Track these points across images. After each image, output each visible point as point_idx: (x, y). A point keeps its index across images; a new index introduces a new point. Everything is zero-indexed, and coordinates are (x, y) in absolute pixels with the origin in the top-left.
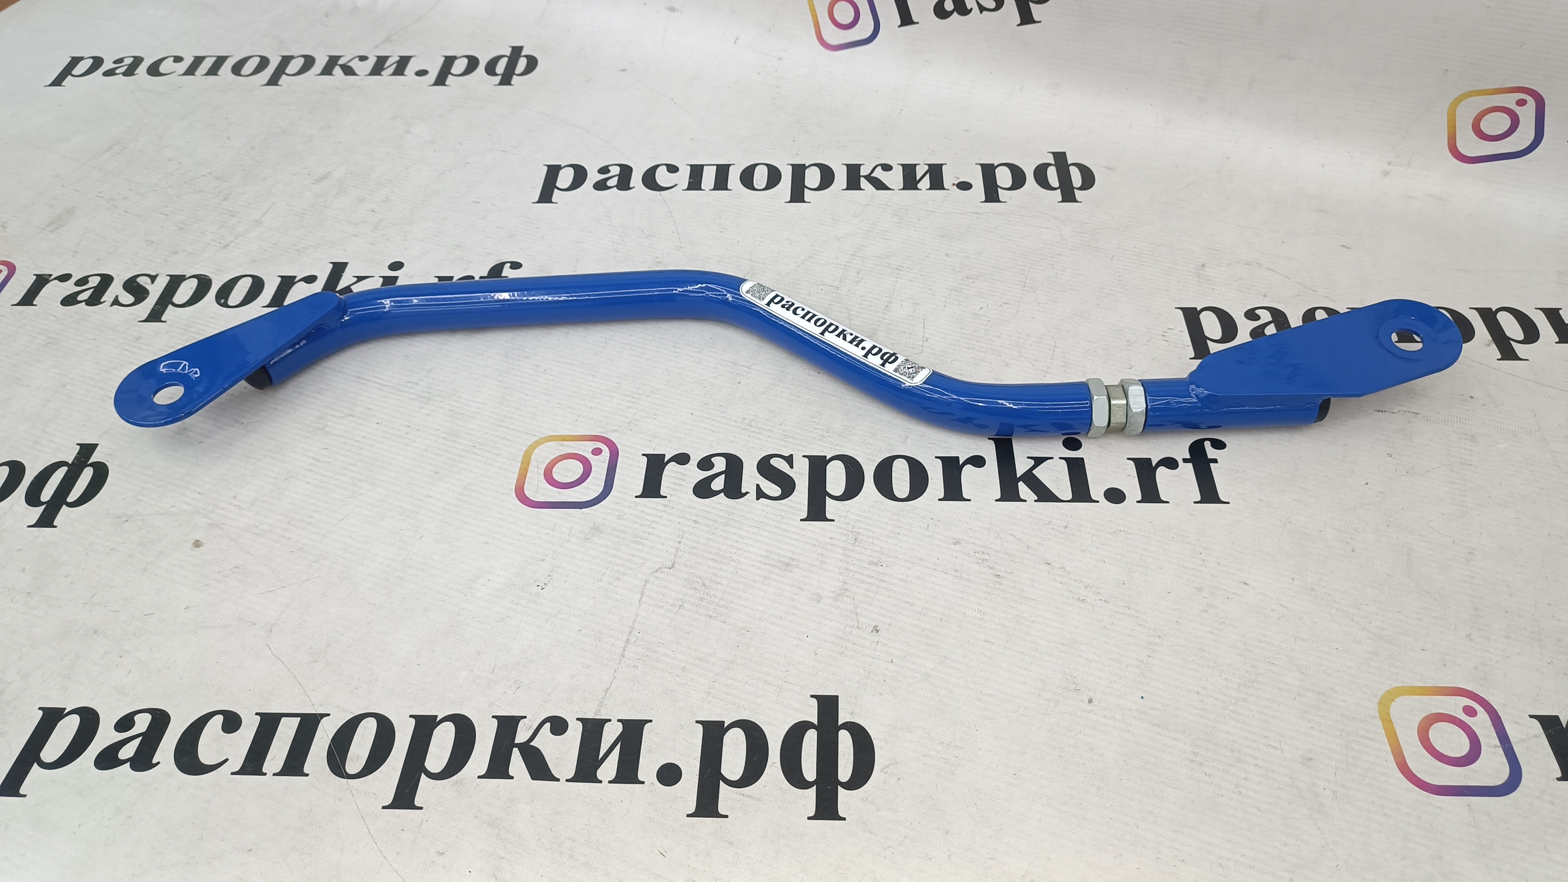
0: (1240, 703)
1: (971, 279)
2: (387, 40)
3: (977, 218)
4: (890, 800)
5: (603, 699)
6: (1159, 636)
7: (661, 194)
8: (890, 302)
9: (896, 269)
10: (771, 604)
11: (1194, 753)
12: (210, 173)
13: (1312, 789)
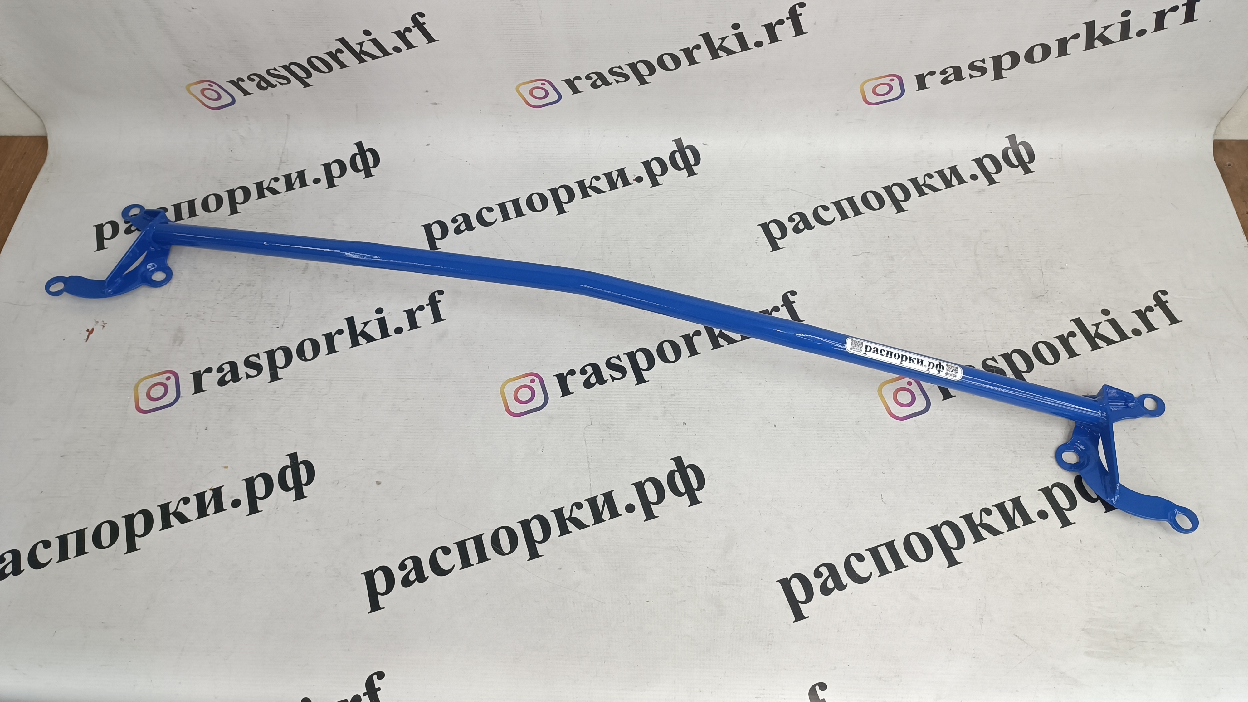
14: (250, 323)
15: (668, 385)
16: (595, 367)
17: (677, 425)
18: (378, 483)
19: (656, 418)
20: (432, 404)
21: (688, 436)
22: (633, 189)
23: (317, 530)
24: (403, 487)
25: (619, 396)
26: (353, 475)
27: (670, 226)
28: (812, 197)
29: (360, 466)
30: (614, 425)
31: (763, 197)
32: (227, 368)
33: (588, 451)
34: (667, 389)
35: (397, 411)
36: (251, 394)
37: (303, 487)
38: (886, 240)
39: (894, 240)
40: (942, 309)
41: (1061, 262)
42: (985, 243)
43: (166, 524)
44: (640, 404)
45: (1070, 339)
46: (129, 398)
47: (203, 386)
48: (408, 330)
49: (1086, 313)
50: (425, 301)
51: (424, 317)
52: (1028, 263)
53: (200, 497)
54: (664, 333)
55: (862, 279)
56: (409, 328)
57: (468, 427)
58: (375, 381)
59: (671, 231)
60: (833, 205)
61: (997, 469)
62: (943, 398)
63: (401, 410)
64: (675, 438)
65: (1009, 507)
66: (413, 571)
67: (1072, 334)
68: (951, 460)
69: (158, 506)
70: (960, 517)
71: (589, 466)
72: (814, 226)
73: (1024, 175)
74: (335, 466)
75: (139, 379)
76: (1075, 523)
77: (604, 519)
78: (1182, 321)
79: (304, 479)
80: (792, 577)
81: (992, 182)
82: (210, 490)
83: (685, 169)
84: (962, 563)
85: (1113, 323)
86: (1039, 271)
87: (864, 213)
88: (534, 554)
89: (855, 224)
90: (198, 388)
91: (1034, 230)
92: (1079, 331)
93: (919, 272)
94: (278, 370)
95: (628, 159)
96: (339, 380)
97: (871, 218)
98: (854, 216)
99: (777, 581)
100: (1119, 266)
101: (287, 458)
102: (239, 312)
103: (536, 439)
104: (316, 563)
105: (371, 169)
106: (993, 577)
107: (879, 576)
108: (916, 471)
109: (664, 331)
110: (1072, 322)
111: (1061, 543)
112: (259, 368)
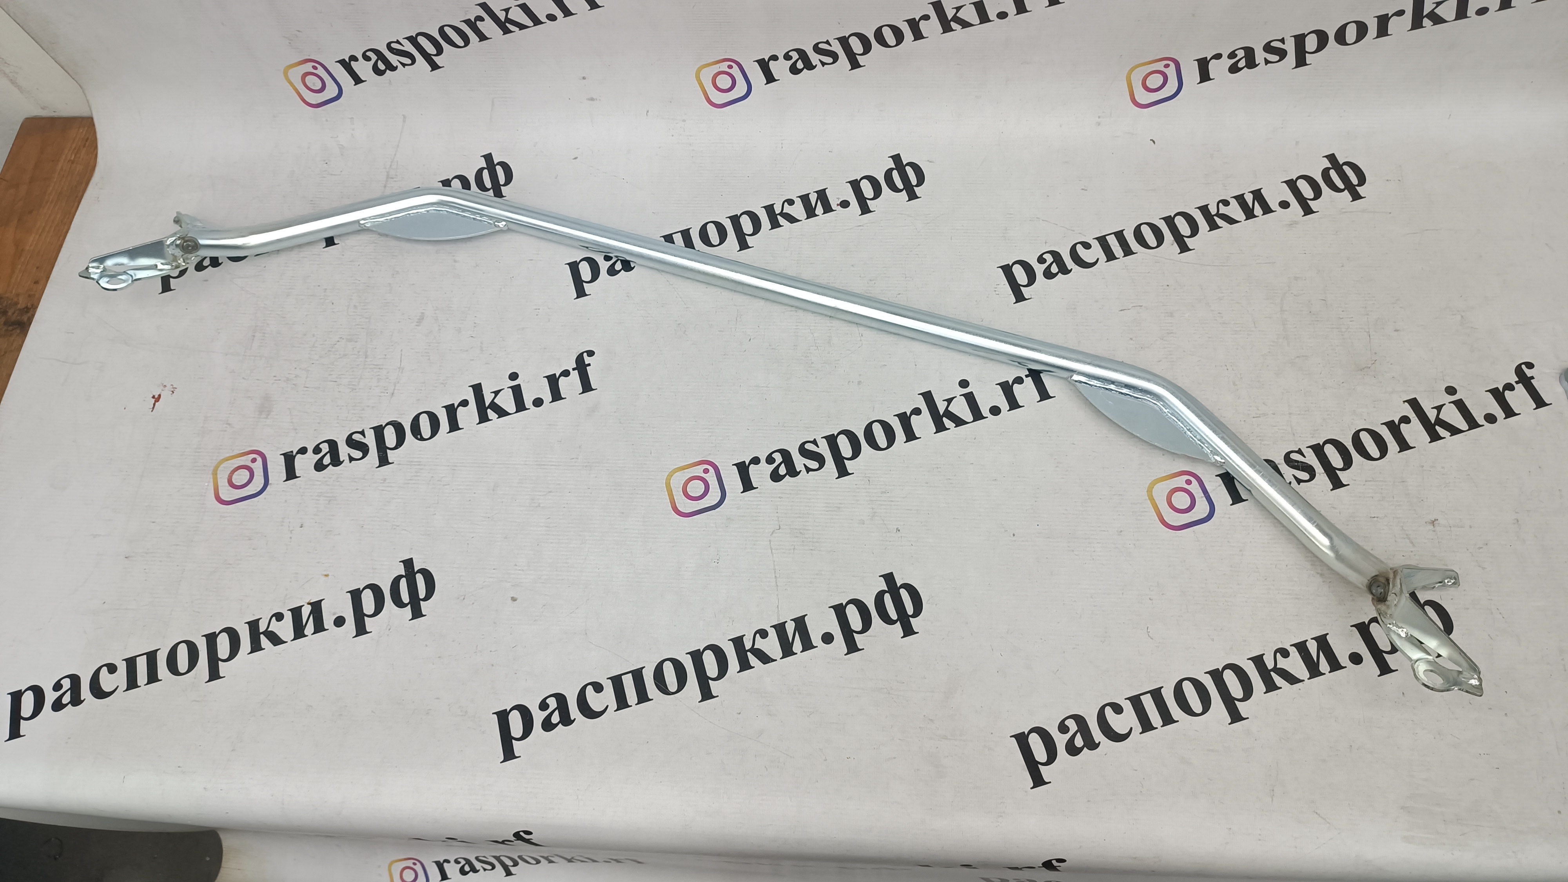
14: (353, 389)
15: (877, 479)
16: (785, 454)
17: (889, 532)
18: (514, 599)
19: (863, 522)
20: (580, 498)
21: (902, 546)
22: (836, 217)
23: (439, 657)
24: (544, 606)
25: (814, 493)
26: (482, 588)
27: (883, 267)
28: (1069, 230)
29: (491, 577)
30: (808, 530)
31: (1006, 230)
32: (325, 448)
33: (775, 563)
34: (876, 485)
35: (537, 507)
36: (355, 482)
37: (421, 602)
38: (1164, 289)
39: (1175, 289)
40: (1235, 384)
41: (1395, 322)
42: (1295, 295)
43: (256, 647)
44: (840, 504)
45: (1403, 426)
46: (206, 484)
47: (297, 471)
48: (550, 403)
49: (1425, 391)
50: (571, 364)
51: (570, 385)
52: (1351, 323)
53: (296, 612)
54: (873, 411)
55: (1131, 342)
56: (551, 400)
57: (625, 529)
58: (509, 467)
59: (885, 274)
60: (1096, 242)
61: (1298, 597)
62: (1231, 502)
63: (541, 505)
64: (886, 548)
65: (1313, 647)
66: (557, 712)
67: (1405, 420)
68: (1239, 584)
69: (245, 623)
70: (1248, 659)
71: (776, 582)
72: (1072, 269)
73: (1351, 201)
74: (460, 576)
75: (218, 461)
76: (1397, 670)
77: (795, 652)
78: (1551, 404)
79: (422, 592)
80: (1031, 731)
81: (1308, 211)
82: (309, 604)
83: (904, 191)
84: (1248, 718)
85: (1460, 405)
86: (1366, 333)
87: (1137, 253)
88: (707, 694)
89: (1124, 267)
90: (291, 474)
91: (1362, 277)
92: (1415, 415)
93: (1207, 333)
94: (388, 451)
95: (831, 177)
96: (465, 466)
97: (1146, 259)
98: (1123, 257)
99: (1011, 737)
100: (1472, 327)
101: (401, 565)
102: (339, 375)
103: (710, 546)
104: (438, 698)
105: (502, 187)
106: (1288, 738)
107: (1141, 733)
108: (1194, 598)
109: (874, 408)
110: (1406, 403)
111: (1377, 696)
112: (363, 448)
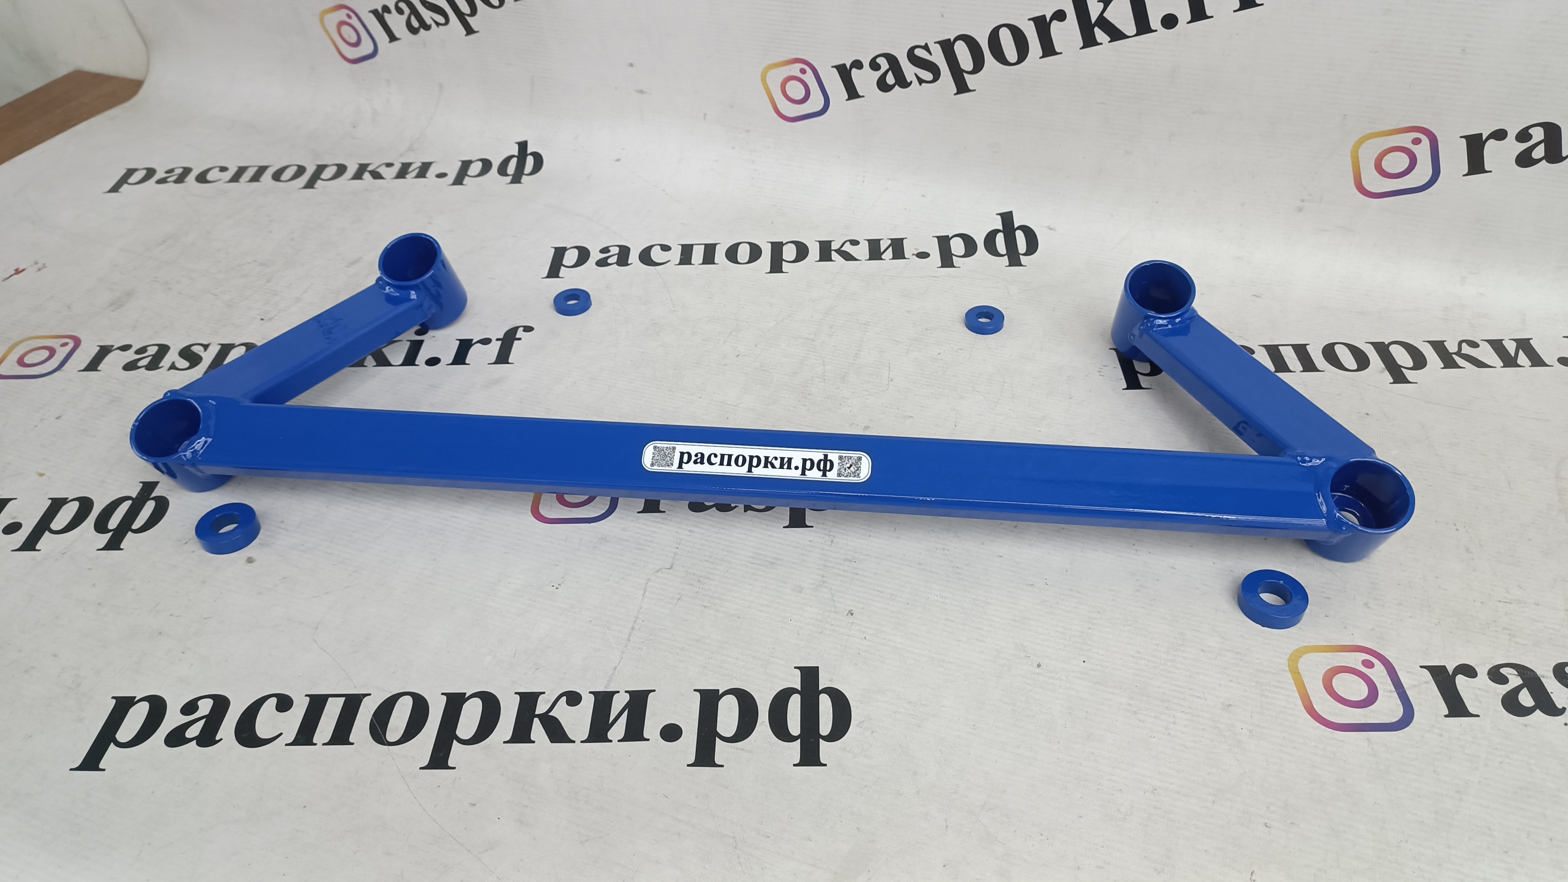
0: (1169, 663)
1: (931, 330)
2: (410, 149)
3: (934, 280)
4: (865, 749)
5: (612, 675)
6: (1098, 612)
7: (655, 269)
8: (858, 351)
9: (864, 324)
10: (758, 595)
11: (1130, 705)
12: (255, 261)
13: (1231, 729)
